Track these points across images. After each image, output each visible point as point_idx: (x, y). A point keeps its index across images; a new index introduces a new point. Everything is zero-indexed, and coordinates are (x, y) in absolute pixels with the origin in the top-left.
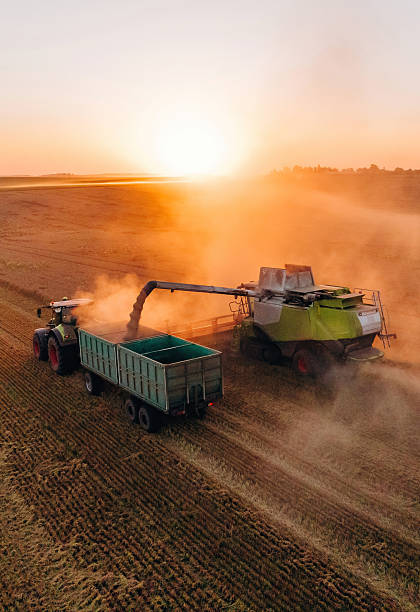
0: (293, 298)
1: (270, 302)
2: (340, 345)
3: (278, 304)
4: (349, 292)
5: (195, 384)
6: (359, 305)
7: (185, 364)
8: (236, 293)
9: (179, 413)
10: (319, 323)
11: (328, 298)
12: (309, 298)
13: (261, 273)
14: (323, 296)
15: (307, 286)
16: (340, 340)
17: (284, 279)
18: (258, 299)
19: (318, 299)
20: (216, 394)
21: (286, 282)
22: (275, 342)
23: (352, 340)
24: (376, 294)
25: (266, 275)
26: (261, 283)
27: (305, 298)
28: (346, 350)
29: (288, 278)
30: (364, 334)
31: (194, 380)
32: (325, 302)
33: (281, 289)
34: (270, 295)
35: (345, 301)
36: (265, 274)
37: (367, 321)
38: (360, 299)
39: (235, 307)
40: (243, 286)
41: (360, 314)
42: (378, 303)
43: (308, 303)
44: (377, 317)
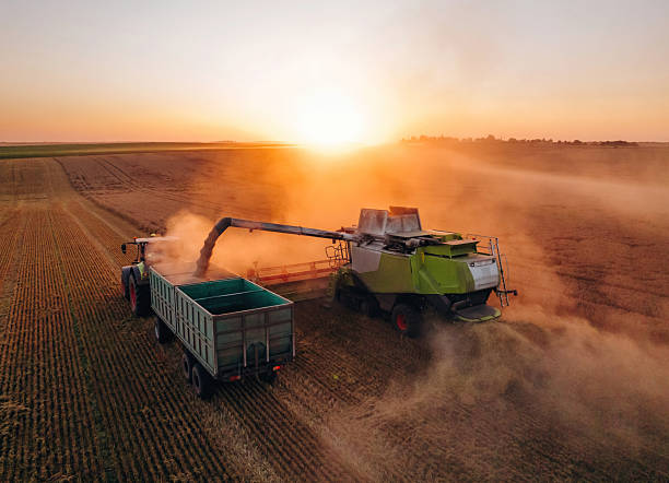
0: (395, 244)
1: (369, 247)
2: (446, 300)
3: (377, 250)
4: (461, 239)
5: (256, 342)
6: (471, 254)
7: (242, 316)
8: (334, 237)
9: (233, 378)
10: (423, 275)
11: (435, 244)
12: (412, 244)
13: (361, 216)
14: (429, 242)
15: (412, 231)
16: (446, 295)
17: (385, 222)
18: (356, 244)
19: (421, 245)
20: (284, 356)
21: (387, 225)
22: (373, 294)
23: (462, 296)
24: (493, 241)
25: (367, 218)
26: (360, 226)
27: (408, 243)
28: (453, 309)
29: (389, 220)
30: (477, 288)
31: (255, 337)
32: (431, 249)
33: (381, 233)
34: (370, 239)
35: (454, 248)
36: (365, 216)
37: (481, 274)
38: (473, 246)
39: (331, 252)
40: (343, 230)
41: (472, 264)
42: (495, 252)
43: (410, 250)
44: (493, 269)
